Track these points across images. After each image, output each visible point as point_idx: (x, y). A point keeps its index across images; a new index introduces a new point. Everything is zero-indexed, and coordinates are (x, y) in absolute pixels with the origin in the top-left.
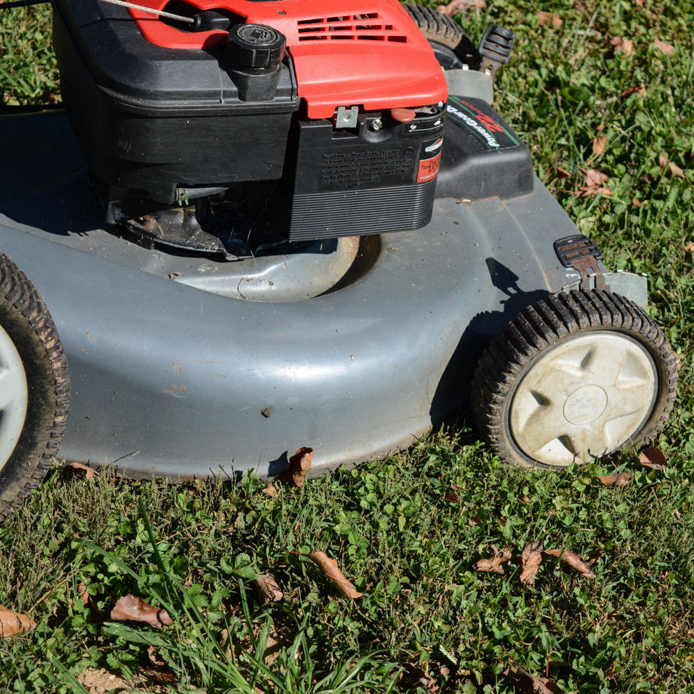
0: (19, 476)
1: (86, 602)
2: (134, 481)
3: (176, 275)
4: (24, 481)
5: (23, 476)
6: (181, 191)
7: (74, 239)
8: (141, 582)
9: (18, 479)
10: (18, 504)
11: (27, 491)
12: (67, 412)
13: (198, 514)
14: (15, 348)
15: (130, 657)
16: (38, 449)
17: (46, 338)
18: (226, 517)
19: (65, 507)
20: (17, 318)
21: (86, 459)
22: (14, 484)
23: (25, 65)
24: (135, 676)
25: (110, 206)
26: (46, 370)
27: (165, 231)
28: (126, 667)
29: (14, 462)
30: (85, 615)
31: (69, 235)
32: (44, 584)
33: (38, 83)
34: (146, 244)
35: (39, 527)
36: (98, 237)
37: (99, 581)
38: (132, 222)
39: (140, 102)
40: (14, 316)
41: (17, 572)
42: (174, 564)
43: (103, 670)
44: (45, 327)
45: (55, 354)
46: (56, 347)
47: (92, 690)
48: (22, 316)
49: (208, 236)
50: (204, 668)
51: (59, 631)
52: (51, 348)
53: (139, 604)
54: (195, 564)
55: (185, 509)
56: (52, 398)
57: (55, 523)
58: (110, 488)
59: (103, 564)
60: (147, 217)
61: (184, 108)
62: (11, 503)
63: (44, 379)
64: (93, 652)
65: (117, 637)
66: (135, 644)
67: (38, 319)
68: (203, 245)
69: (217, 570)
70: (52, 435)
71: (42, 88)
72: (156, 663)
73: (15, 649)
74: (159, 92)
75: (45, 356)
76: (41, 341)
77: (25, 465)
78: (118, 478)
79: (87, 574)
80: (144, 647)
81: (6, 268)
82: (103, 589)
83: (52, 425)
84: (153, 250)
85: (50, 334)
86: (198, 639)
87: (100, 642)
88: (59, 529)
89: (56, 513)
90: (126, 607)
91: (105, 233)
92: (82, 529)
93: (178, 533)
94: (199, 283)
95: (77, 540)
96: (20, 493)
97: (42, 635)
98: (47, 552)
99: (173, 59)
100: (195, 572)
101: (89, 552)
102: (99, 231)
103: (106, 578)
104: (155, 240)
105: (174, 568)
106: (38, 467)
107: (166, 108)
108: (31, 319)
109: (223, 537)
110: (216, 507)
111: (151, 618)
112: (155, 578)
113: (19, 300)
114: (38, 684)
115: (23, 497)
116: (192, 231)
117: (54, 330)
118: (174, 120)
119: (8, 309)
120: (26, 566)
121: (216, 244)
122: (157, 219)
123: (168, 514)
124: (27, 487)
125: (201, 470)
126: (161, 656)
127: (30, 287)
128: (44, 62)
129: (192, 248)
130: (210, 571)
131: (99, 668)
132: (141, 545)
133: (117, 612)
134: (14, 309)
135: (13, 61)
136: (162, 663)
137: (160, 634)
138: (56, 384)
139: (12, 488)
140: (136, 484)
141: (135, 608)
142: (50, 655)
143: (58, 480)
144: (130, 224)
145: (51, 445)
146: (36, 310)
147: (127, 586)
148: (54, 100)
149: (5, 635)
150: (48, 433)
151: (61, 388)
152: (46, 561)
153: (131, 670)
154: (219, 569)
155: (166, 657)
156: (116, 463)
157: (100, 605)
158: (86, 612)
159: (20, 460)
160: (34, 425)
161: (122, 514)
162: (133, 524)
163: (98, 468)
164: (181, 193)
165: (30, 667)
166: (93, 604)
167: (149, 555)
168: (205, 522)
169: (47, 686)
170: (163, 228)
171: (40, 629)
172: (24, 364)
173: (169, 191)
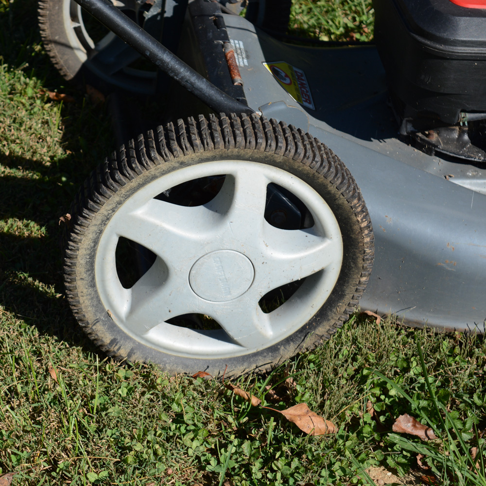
0: (330, 318)
1: (372, 415)
2: (409, 328)
3: (450, 176)
4: (332, 322)
5: (332, 318)
6: (463, 115)
7: (375, 144)
8: (414, 405)
9: (329, 320)
10: (327, 338)
11: (333, 329)
12: (370, 274)
13: (457, 358)
14: (338, 224)
15: (404, 461)
16: (345, 299)
17: (362, 220)
18: (477, 362)
19: (360, 343)
20: (343, 203)
21: (375, 308)
22: (325, 323)
23: (333, 10)
24: (406, 475)
25: (404, 122)
26: (359, 243)
27: (444, 143)
28: (401, 468)
29: (327, 307)
30: (372, 425)
31: (372, 141)
32: (343, 399)
33: (341, 23)
34: (429, 152)
35: (340, 356)
36: (392, 144)
37: (381, 401)
38: (420, 135)
39: (442, 47)
40: (340, 202)
41: (324, 387)
42: (439, 394)
43: (383, 468)
44: (362, 211)
45: (366, 232)
46: (368, 227)
47: (375, 482)
48: (346, 202)
49: (476, 149)
50: (461, 476)
51: (353, 436)
52: (364, 227)
53: (413, 422)
54: (454, 396)
55: (448, 353)
56: (360, 263)
57: (352, 354)
58: (392, 332)
59: (386, 388)
60: (432, 132)
61: (475, 53)
62: (321, 337)
63: (356, 249)
64: (379, 455)
65: (395, 444)
66: (407, 451)
67: (357, 205)
68: (472, 155)
69: (470, 402)
70: (357, 290)
71: (344, 28)
72: (422, 467)
73: (322, 445)
74: (458, 40)
75: (359, 232)
76: (358, 221)
77: (335, 310)
78: (398, 325)
79: (373, 395)
80: (414, 454)
81: (339, 166)
82: (385, 407)
83: (358, 283)
84: (434, 157)
85: (365, 217)
86: (454, 452)
87: (382, 446)
88: (354, 359)
89: (352, 347)
90: (403, 423)
91: (398, 141)
92: (371, 361)
93: (441, 370)
94: (466, 184)
95: (368, 369)
96: (329, 330)
97: (341, 437)
98: (345, 375)
99: (470, 16)
100: (453, 402)
101: (376, 378)
102: (394, 139)
103: (387, 399)
104: (436, 149)
105: (438, 397)
106: (344, 312)
107: (461, 53)
108: (352, 205)
109: (475, 377)
110: (471, 354)
111: (420, 433)
112: (424, 403)
113: (346, 190)
114: (338, 473)
115: (331, 333)
116: (464, 144)
117: (367, 214)
118: (465, 62)
119: (337, 196)
120: (330, 384)
121: (482, 155)
122: (438, 134)
123: (435, 356)
124: (335, 326)
125: (461, 325)
126: (427, 462)
127: (353, 181)
128: (346, 8)
129: (464, 158)
130: (465, 402)
131: (380, 466)
132: (413, 376)
133: (397, 426)
134: (342, 197)
135: (324, 7)
136: (427, 468)
137: (427, 446)
138: (364, 253)
139: (324, 326)
140: (410, 330)
141: (410, 424)
142: (347, 453)
143: (355, 322)
144: (418, 136)
145: (355, 297)
146: (357, 199)
147: (402, 407)
148: (353, 37)
149: (315, 434)
150: (354, 288)
151: (368, 257)
152: (343, 382)
153: (404, 470)
154: (472, 401)
155: (430, 464)
156: (397, 314)
157: (382, 419)
158: (373, 423)
159: (331, 306)
160: (345, 282)
161: (401, 353)
162: (407, 360)
163: (384, 316)
164: (463, 116)
165: (333, 460)
166: (377, 418)
167: (419, 385)
168: (462, 364)
169: (344, 476)
170: (443, 140)
171: (340, 433)
172: (343, 237)
173: (455, 114)
